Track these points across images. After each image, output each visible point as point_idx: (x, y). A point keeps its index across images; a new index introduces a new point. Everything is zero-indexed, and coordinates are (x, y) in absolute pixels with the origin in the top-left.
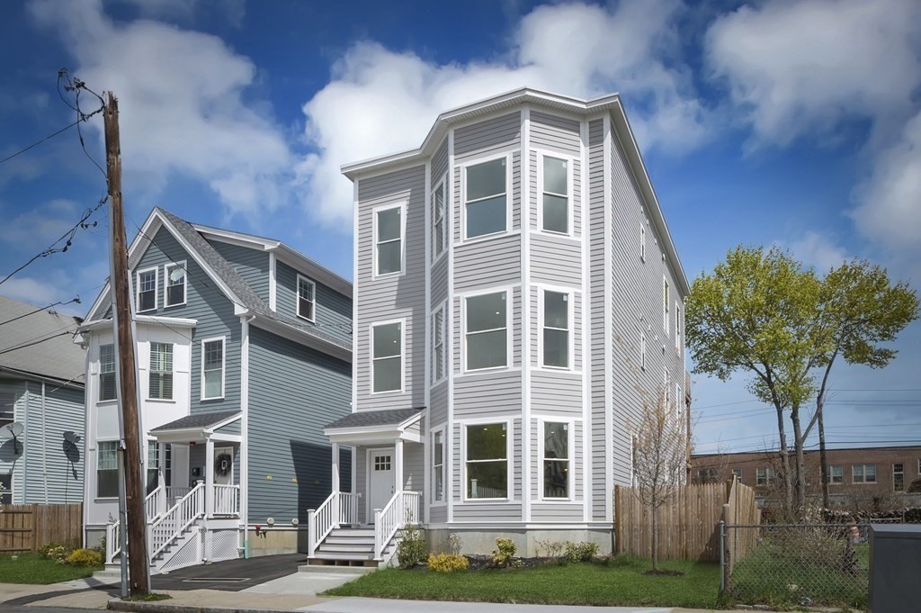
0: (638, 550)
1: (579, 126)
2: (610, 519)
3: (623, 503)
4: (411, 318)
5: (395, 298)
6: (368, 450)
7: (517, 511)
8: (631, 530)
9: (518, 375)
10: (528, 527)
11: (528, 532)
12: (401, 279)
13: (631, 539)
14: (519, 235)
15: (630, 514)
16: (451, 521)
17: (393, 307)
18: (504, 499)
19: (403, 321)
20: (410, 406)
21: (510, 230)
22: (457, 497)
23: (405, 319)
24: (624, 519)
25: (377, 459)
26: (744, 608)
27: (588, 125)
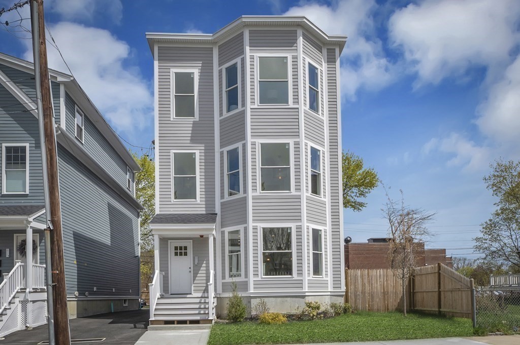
0: (360, 307)
1: (321, 49)
2: (344, 288)
3: (351, 279)
4: (203, 151)
5: (190, 135)
6: (169, 241)
7: (300, 284)
8: (356, 296)
9: (299, 197)
10: (307, 294)
11: (306, 297)
12: (194, 123)
13: (356, 301)
14: (298, 108)
15: (355, 286)
16: (252, 290)
17: (189, 142)
18: (290, 276)
19: (197, 153)
20: (204, 212)
21: (291, 104)
22: (256, 275)
23: (199, 151)
24: (352, 288)
25: (176, 248)
26: (491, 335)
27: (326, 50)
